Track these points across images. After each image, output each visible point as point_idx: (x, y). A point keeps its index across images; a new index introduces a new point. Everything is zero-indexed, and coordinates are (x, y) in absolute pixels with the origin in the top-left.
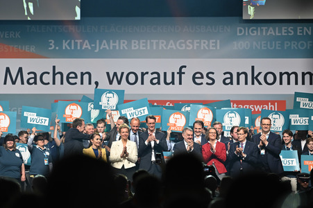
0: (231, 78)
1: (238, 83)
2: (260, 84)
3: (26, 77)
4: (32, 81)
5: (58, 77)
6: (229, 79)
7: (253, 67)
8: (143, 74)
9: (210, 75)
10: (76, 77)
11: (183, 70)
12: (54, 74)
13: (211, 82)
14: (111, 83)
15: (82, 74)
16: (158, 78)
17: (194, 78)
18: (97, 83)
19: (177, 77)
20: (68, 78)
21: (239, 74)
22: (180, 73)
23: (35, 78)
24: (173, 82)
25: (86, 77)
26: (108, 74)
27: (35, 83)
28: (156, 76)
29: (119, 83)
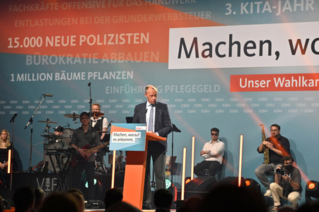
3: (201, 49)
4: (207, 53)
5: (235, 47)
10: (254, 47)
12: (231, 45)
14: (294, 52)
15: (262, 43)
18: (277, 54)
20: (246, 48)
23: (210, 50)
25: (266, 46)
26: (290, 41)
27: (210, 55)
29: (303, 52)
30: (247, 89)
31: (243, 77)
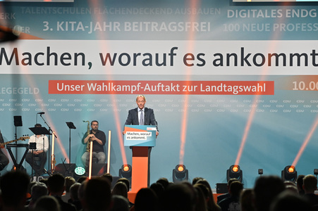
0: (221, 59)
1: (228, 65)
2: (249, 65)
3: (21, 58)
4: (26, 62)
5: (52, 58)
6: (219, 61)
7: (242, 49)
8: (135, 56)
9: (201, 57)
10: (70, 58)
11: (175, 51)
12: (49, 55)
13: (201, 63)
14: (104, 63)
15: (76, 55)
16: (150, 59)
17: (185, 59)
18: (90, 64)
19: (168, 58)
20: (62, 58)
21: (228, 56)
22: (172, 54)
23: (30, 59)
24: (164, 64)
25: (80, 58)
26: (101, 55)
27: (30, 63)
28: (148, 57)
29: (112, 64)
30: (63, 92)
31: (60, 82)
